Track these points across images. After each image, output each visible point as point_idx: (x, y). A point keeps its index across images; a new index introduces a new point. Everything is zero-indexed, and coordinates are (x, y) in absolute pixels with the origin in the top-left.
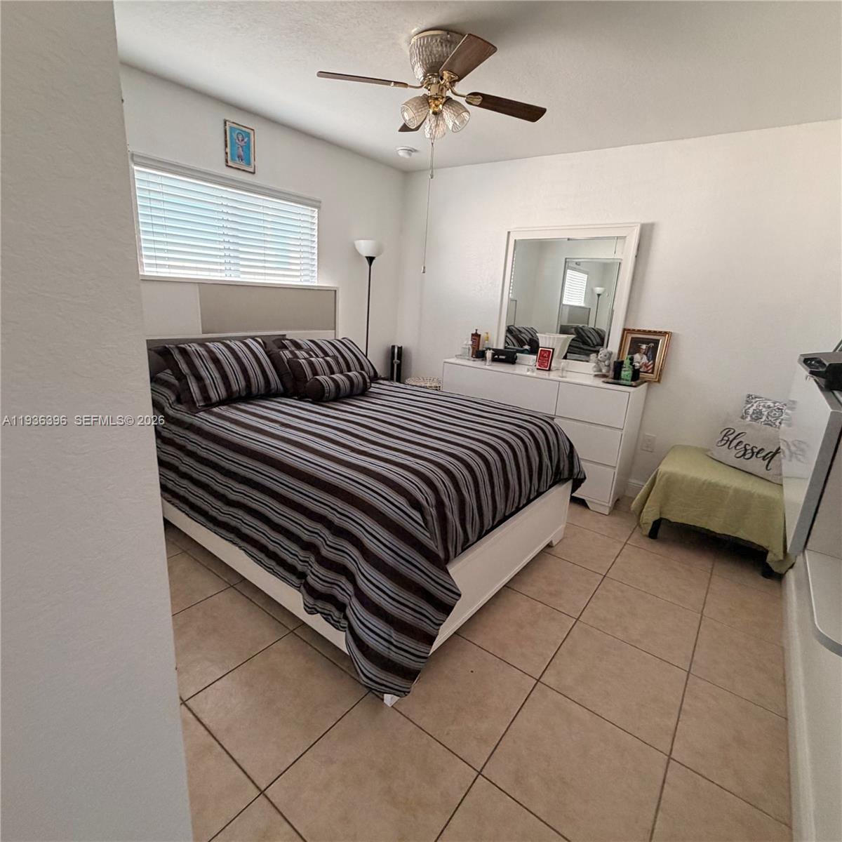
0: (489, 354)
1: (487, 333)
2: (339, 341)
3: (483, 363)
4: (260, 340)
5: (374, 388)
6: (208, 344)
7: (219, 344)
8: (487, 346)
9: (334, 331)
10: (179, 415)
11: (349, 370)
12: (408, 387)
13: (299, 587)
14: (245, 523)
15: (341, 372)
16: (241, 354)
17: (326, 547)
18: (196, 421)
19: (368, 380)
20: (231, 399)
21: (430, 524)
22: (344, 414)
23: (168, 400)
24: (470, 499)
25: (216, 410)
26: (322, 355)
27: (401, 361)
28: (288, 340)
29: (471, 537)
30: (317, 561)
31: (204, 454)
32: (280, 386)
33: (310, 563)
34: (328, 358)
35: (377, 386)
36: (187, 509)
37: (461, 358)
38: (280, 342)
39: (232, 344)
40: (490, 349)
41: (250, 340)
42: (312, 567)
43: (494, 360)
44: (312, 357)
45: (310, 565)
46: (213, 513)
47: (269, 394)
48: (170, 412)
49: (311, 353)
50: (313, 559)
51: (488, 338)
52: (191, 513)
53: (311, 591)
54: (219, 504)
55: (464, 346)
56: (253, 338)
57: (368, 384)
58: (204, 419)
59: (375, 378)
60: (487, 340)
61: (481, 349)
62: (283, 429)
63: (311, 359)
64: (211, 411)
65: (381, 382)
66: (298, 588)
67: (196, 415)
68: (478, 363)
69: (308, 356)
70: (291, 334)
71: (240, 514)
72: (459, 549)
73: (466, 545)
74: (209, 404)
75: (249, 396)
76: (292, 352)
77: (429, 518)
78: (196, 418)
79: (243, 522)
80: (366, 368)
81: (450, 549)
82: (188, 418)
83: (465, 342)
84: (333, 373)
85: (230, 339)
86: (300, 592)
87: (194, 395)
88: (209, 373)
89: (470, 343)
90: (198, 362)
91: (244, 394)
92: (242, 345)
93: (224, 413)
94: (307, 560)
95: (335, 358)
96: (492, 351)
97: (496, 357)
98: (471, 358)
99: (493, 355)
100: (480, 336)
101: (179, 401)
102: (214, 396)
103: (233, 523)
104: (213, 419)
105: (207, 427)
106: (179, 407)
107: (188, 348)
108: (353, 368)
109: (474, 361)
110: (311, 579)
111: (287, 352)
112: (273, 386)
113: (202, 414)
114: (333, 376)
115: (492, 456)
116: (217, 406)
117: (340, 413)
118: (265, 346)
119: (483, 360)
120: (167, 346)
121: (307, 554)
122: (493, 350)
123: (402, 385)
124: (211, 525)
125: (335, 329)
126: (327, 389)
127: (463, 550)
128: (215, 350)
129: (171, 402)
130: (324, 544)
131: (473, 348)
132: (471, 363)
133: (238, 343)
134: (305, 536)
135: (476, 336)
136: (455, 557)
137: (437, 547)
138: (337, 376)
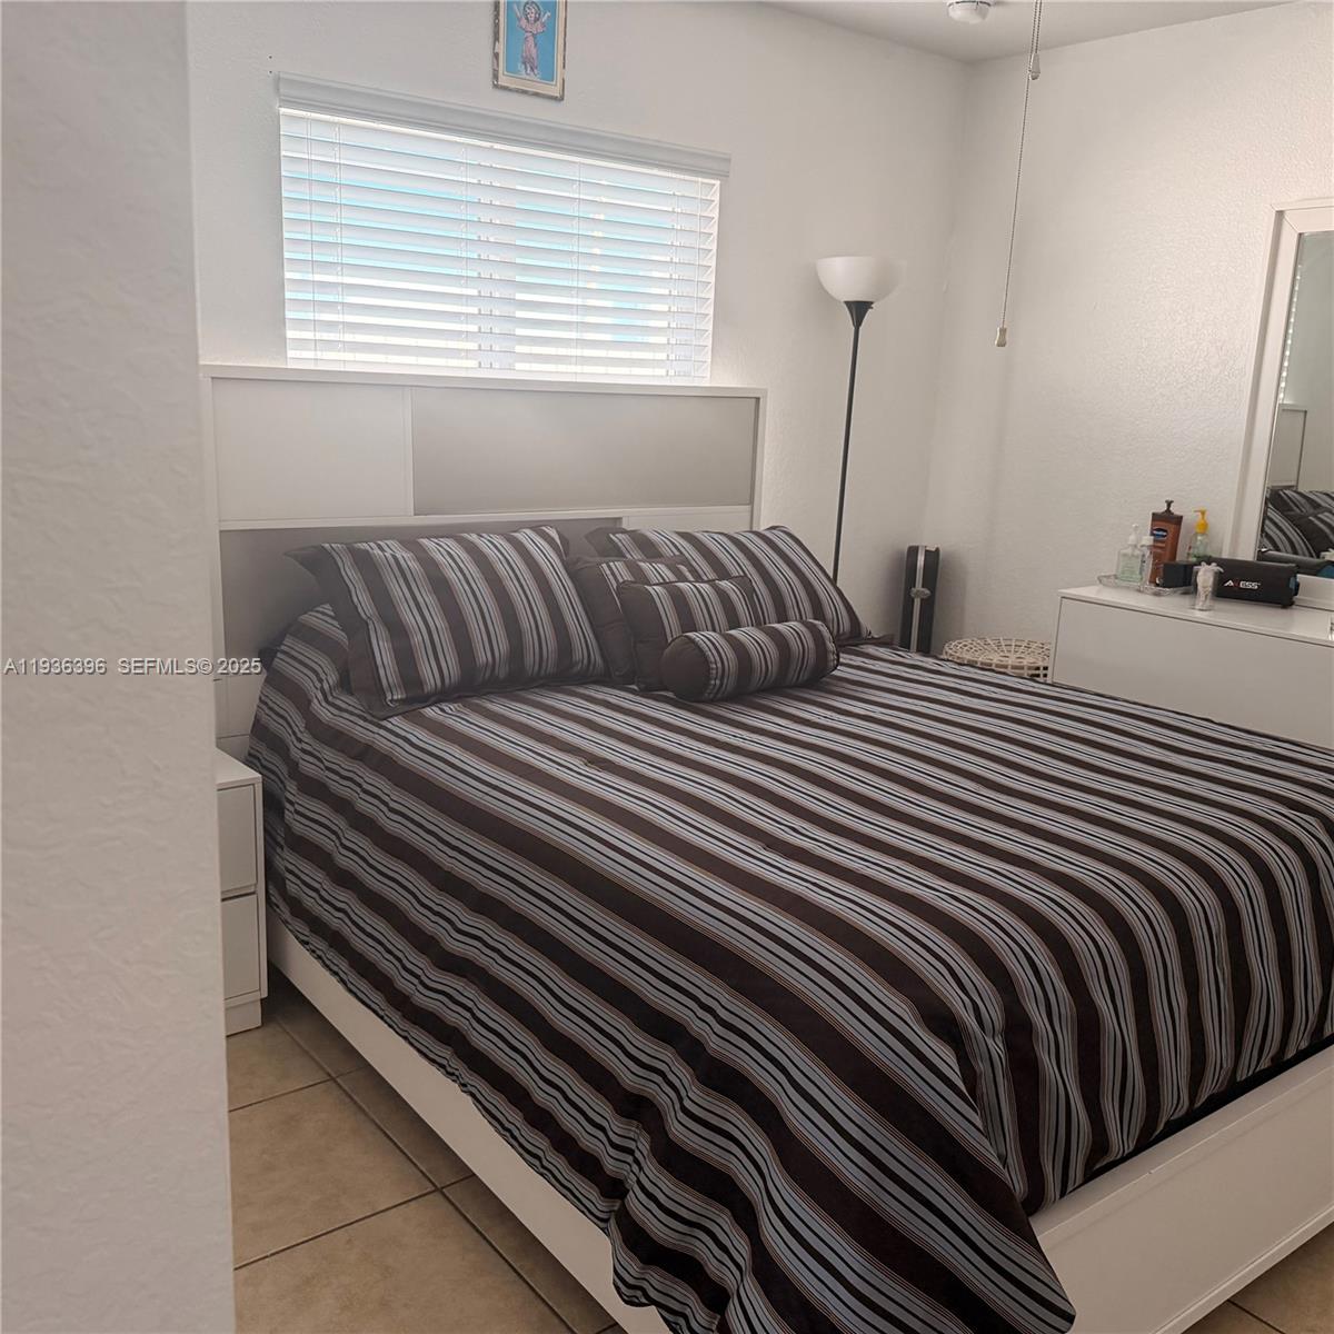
0: (1205, 576)
1: (1203, 513)
2: (758, 534)
3: (1186, 600)
4: (553, 533)
5: (848, 667)
6: (425, 541)
7: (450, 542)
8: (1201, 551)
9: (748, 508)
10: (343, 722)
11: (783, 618)
12: (948, 668)
13: (605, 1221)
14: (479, 1021)
15: (759, 623)
16: (502, 570)
17: (681, 1115)
18: (381, 740)
19: (831, 646)
20: (471, 686)
21: (985, 1085)
22: (755, 737)
23: (321, 681)
24: (1118, 1023)
25: (431, 712)
26: (712, 576)
27: (933, 591)
28: (624, 532)
29: (1118, 1141)
30: (654, 1151)
31: (393, 825)
32: (597, 657)
33: (638, 1154)
34: (725, 584)
35: (858, 661)
36: (344, 965)
37: (1117, 587)
38: (604, 537)
39: (482, 544)
40: (1209, 561)
41: (528, 531)
42: (641, 1168)
43: (1222, 592)
44: (685, 580)
45: (637, 1161)
46: (404, 984)
47: (565, 675)
48: (324, 713)
49: (682, 568)
50: (643, 1145)
51: (1205, 526)
52: (353, 977)
53: (634, 1239)
54: (418, 961)
55: (1129, 551)
56: (537, 527)
57: (832, 657)
58: (403, 738)
59: (853, 638)
60: (1203, 534)
61: (1181, 557)
62: (592, 772)
63: (681, 585)
64: (422, 715)
65: (871, 650)
66: (602, 1222)
67: (384, 723)
68: (1172, 603)
69: (673, 578)
70: (637, 518)
71: (469, 992)
72: (1077, 1169)
73: (1100, 1163)
74: (417, 698)
75: (517, 679)
76: (633, 567)
77: (982, 1067)
78: (382, 732)
79: (473, 1015)
80: (829, 612)
81: (1048, 1169)
82: (362, 731)
83: (1132, 538)
84: (735, 623)
85: (479, 529)
86: (608, 1235)
87: (381, 672)
88: (422, 616)
89: (1148, 540)
90: (397, 589)
91: (502, 672)
92: (507, 545)
93: (450, 722)
94: (632, 1145)
95: (744, 583)
96: (1214, 567)
97: (1230, 583)
98: (1147, 585)
99: (1220, 580)
100: (1180, 519)
101: (345, 684)
102: (430, 676)
103: (454, 1017)
104: (420, 736)
105: (405, 756)
106: (346, 700)
107: (377, 552)
108: (791, 613)
109: (1157, 594)
110: (636, 1204)
111: (619, 566)
112: (579, 653)
113: (397, 723)
114: (733, 632)
115: (1195, 895)
116: (434, 704)
117: (746, 734)
118: (564, 549)
119: (1185, 593)
120: (327, 545)
121: (633, 1129)
122: (1220, 562)
123: (929, 662)
124: (396, 1017)
125: (751, 502)
126: (715, 666)
127: (1091, 1174)
128: (438, 557)
129: (326, 686)
130: (677, 1106)
131: (1156, 557)
132: (1146, 601)
133: (498, 540)
134: (628, 1076)
135: (1167, 523)
136: (1063, 1194)
137: (1003, 1159)
138: (747, 634)
